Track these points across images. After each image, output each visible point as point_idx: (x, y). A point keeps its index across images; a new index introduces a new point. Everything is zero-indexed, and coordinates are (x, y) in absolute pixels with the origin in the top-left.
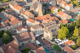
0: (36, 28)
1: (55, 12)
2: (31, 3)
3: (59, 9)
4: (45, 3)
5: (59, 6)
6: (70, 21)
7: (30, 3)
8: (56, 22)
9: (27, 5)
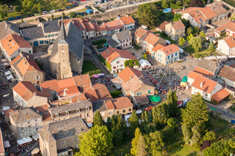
0: (21, 119)
1: (114, 68)
2: (56, 33)
3: (128, 59)
4: (104, 34)
5: (142, 48)
6: (148, 102)
7: (52, 33)
8: (91, 106)
9: (44, 39)
